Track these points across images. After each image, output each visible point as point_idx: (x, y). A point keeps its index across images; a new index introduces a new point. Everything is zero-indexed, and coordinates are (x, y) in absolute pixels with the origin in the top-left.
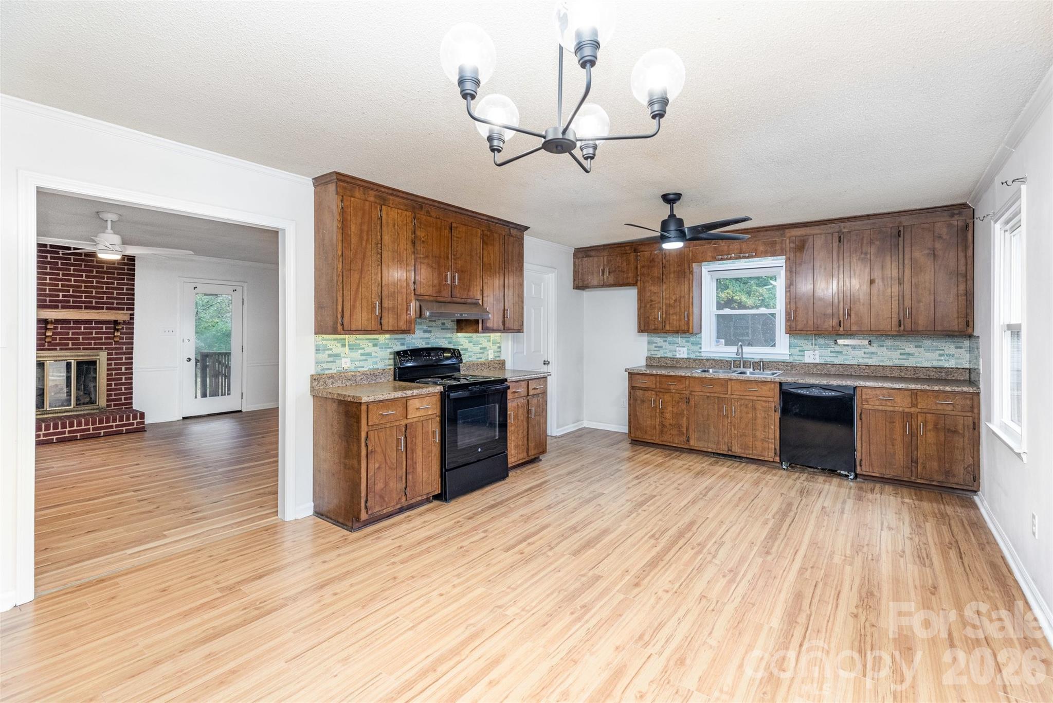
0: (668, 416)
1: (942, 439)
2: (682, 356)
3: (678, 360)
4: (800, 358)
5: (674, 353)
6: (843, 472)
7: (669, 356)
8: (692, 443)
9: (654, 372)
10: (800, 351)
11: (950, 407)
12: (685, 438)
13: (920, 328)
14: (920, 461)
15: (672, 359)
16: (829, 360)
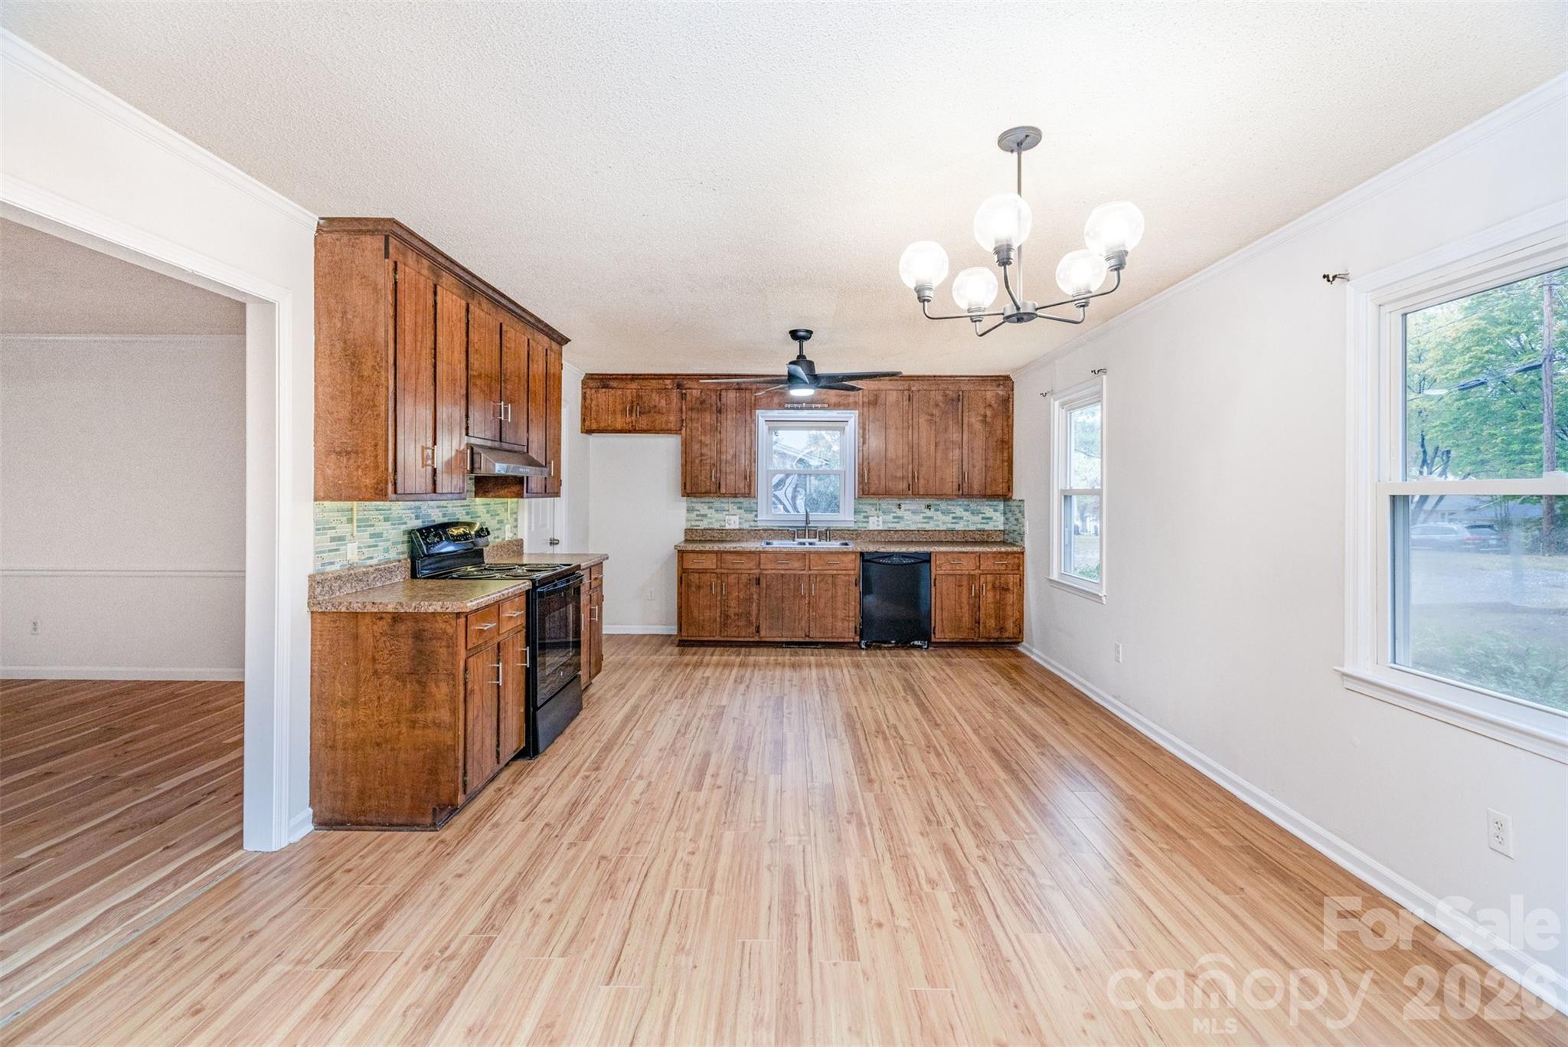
0: (733, 603)
1: (998, 597)
2: (732, 527)
3: (729, 532)
4: (865, 525)
5: (722, 523)
6: (916, 643)
7: (716, 527)
8: (763, 633)
9: (716, 548)
10: (865, 517)
11: (1004, 567)
12: (753, 629)
13: (975, 493)
14: (981, 621)
15: (721, 530)
16: (891, 526)
